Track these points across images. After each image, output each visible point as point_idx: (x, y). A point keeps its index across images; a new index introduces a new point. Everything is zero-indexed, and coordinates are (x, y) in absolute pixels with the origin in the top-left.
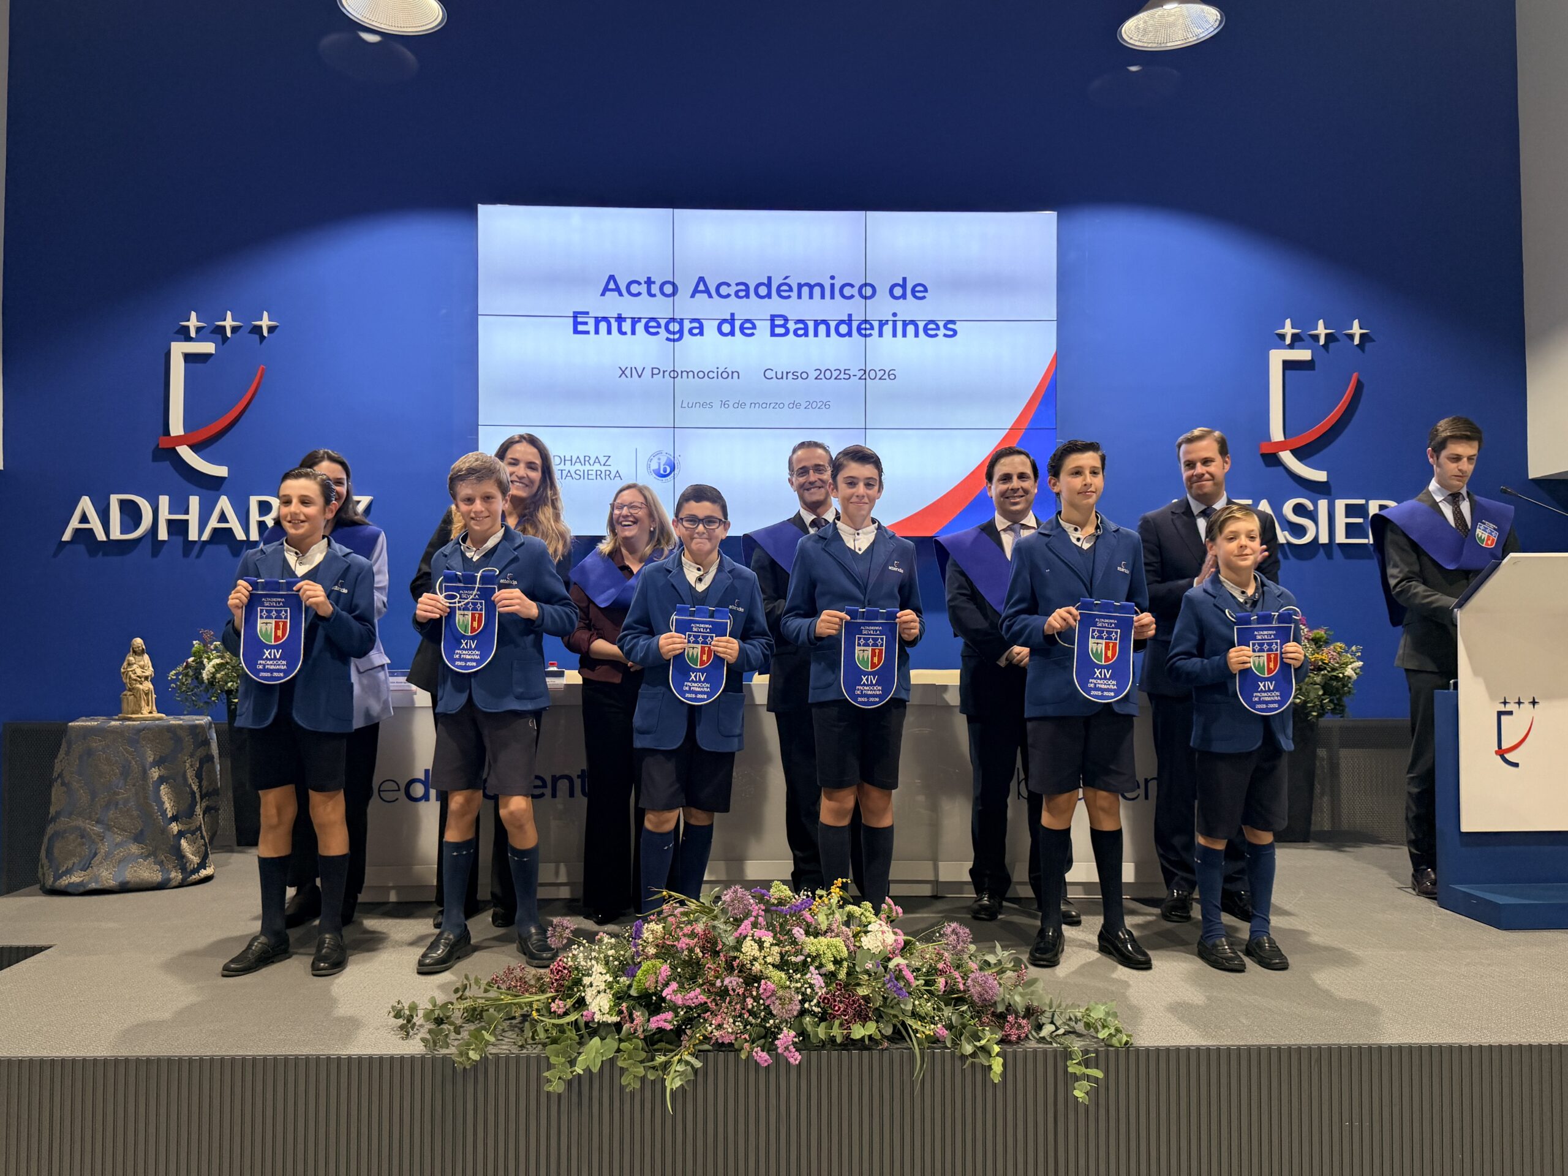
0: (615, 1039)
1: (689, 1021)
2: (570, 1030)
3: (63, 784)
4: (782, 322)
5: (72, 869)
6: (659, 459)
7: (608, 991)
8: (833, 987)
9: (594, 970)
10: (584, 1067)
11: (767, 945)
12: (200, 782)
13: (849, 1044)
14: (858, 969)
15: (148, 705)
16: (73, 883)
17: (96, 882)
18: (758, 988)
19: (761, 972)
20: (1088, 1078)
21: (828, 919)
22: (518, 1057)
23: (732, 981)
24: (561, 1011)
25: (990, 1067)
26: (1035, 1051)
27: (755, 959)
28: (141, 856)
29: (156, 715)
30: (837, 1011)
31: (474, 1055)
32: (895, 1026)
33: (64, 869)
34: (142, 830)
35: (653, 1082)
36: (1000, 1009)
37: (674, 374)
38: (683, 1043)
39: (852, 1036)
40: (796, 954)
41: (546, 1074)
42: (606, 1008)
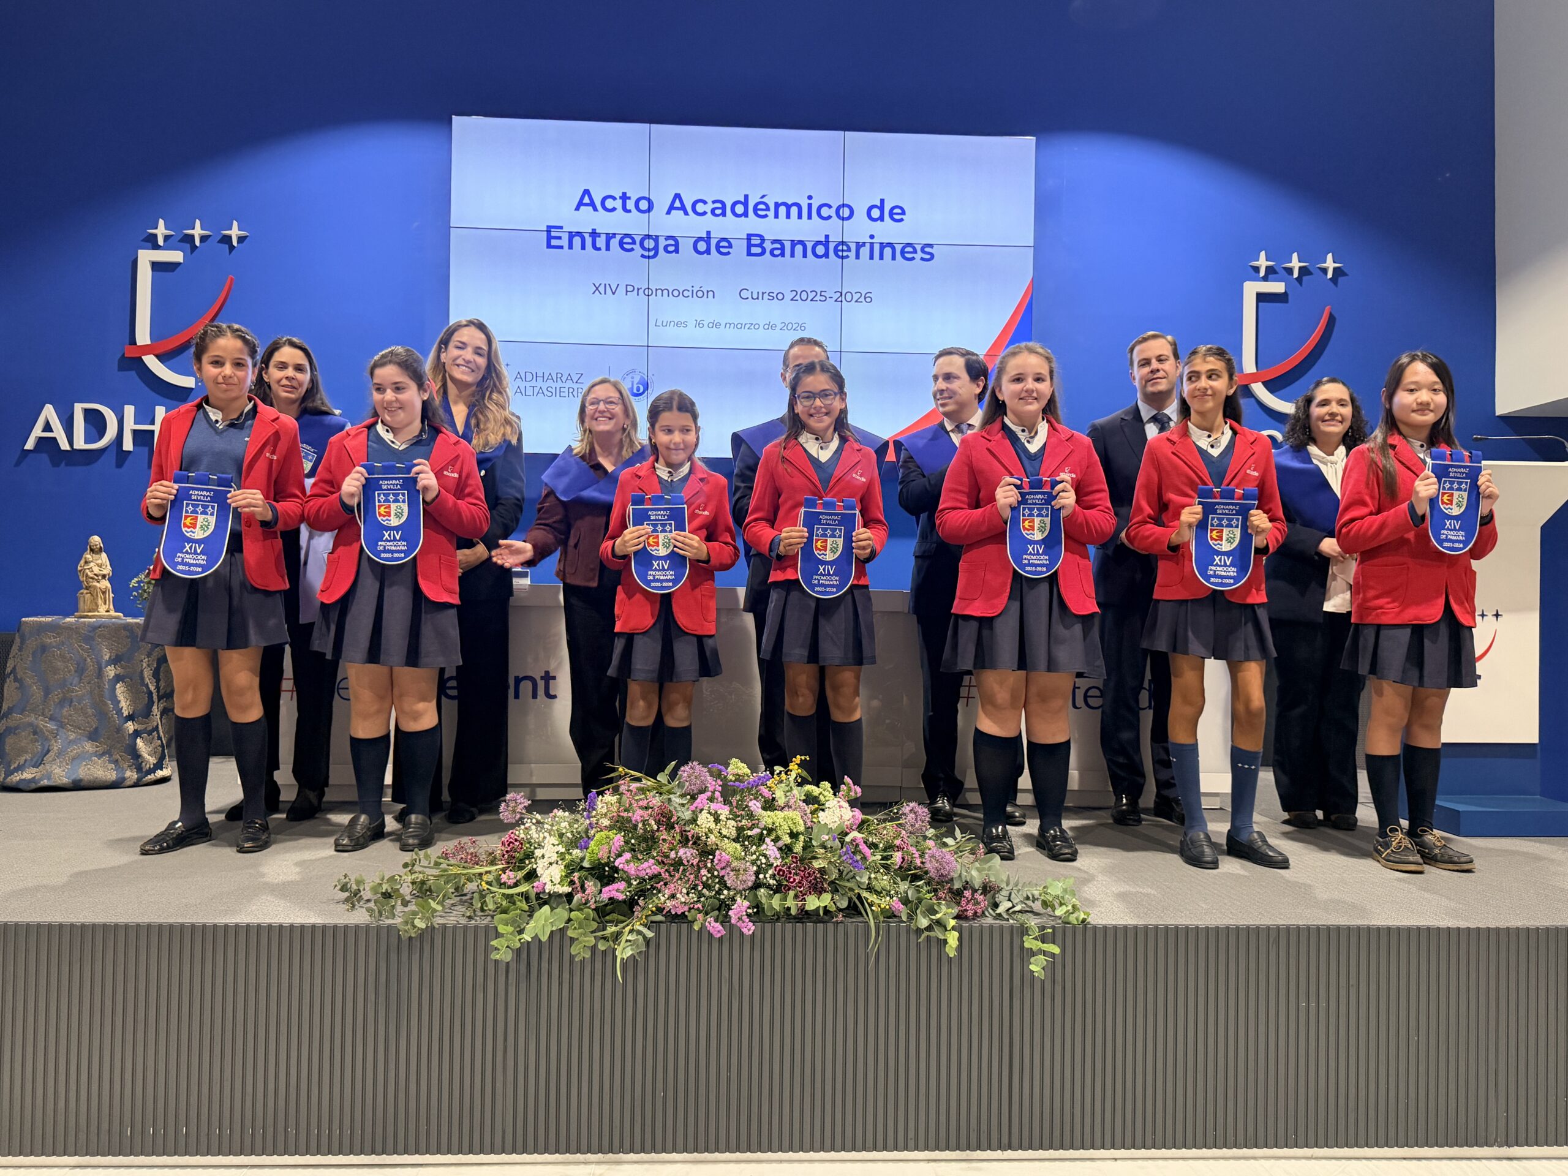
0: (564, 908)
1: (642, 893)
2: (520, 901)
3: (16, 680)
4: (759, 242)
5: (24, 765)
6: (633, 378)
7: (560, 862)
8: (788, 860)
9: (546, 842)
10: (533, 935)
11: (722, 817)
12: (158, 681)
13: (805, 915)
14: (814, 843)
15: (105, 604)
16: (24, 780)
17: (49, 779)
18: (712, 861)
19: (717, 845)
20: (1045, 953)
21: (786, 796)
22: (465, 927)
23: (687, 853)
24: (511, 882)
25: (945, 942)
26: (991, 927)
27: (710, 831)
28: (96, 754)
29: (113, 613)
30: (792, 883)
31: (420, 924)
32: (850, 899)
33: (16, 765)
34: (96, 729)
35: (604, 953)
36: (957, 885)
37: (648, 292)
38: (636, 913)
39: (807, 908)
40: (750, 829)
41: (494, 943)
42: (557, 880)
